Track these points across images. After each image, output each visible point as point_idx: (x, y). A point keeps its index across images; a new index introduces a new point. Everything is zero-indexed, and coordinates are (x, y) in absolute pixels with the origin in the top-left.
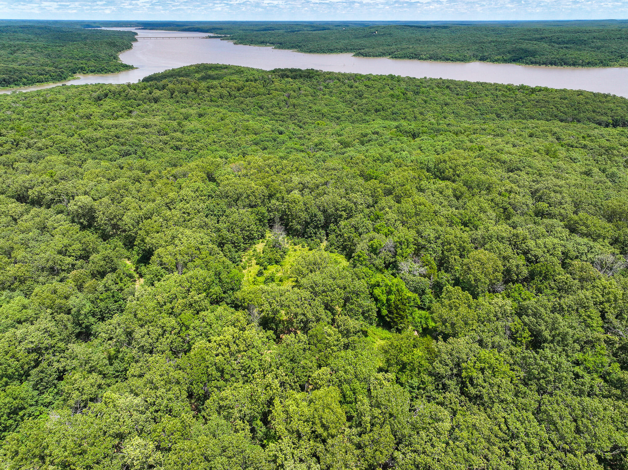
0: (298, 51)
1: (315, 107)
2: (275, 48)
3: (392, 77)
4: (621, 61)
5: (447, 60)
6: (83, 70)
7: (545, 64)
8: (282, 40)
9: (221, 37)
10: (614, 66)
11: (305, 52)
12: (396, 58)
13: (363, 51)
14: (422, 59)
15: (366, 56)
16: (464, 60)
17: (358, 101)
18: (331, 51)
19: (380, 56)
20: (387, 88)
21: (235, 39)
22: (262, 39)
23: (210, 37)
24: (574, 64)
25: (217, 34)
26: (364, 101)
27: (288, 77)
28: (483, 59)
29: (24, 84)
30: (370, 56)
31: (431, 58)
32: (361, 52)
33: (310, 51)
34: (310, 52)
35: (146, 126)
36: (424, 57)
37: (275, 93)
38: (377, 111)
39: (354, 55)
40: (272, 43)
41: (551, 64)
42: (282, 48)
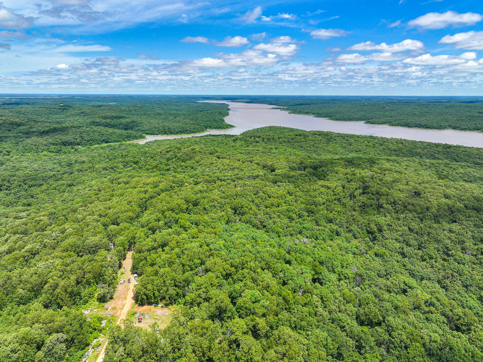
0: (329, 119)
1: (326, 148)
2: (315, 117)
3: (371, 137)
5: (427, 128)
6: (210, 127)
8: (320, 112)
9: (280, 108)
11: (333, 120)
12: (392, 125)
13: (371, 120)
15: (373, 124)
16: (440, 127)
17: (349, 147)
18: (350, 119)
19: (382, 124)
20: (366, 142)
21: (290, 110)
22: (307, 111)
23: (274, 108)
25: (278, 106)
26: (352, 147)
27: (316, 134)
28: (454, 128)
29: (188, 133)
30: (375, 124)
31: (416, 126)
32: (370, 121)
33: (337, 120)
35: (258, 150)
36: (412, 125)
37: (308, 141)
38: (356, 151)
39: (365, 123)
40: (313, 114)
42: (319, 117)
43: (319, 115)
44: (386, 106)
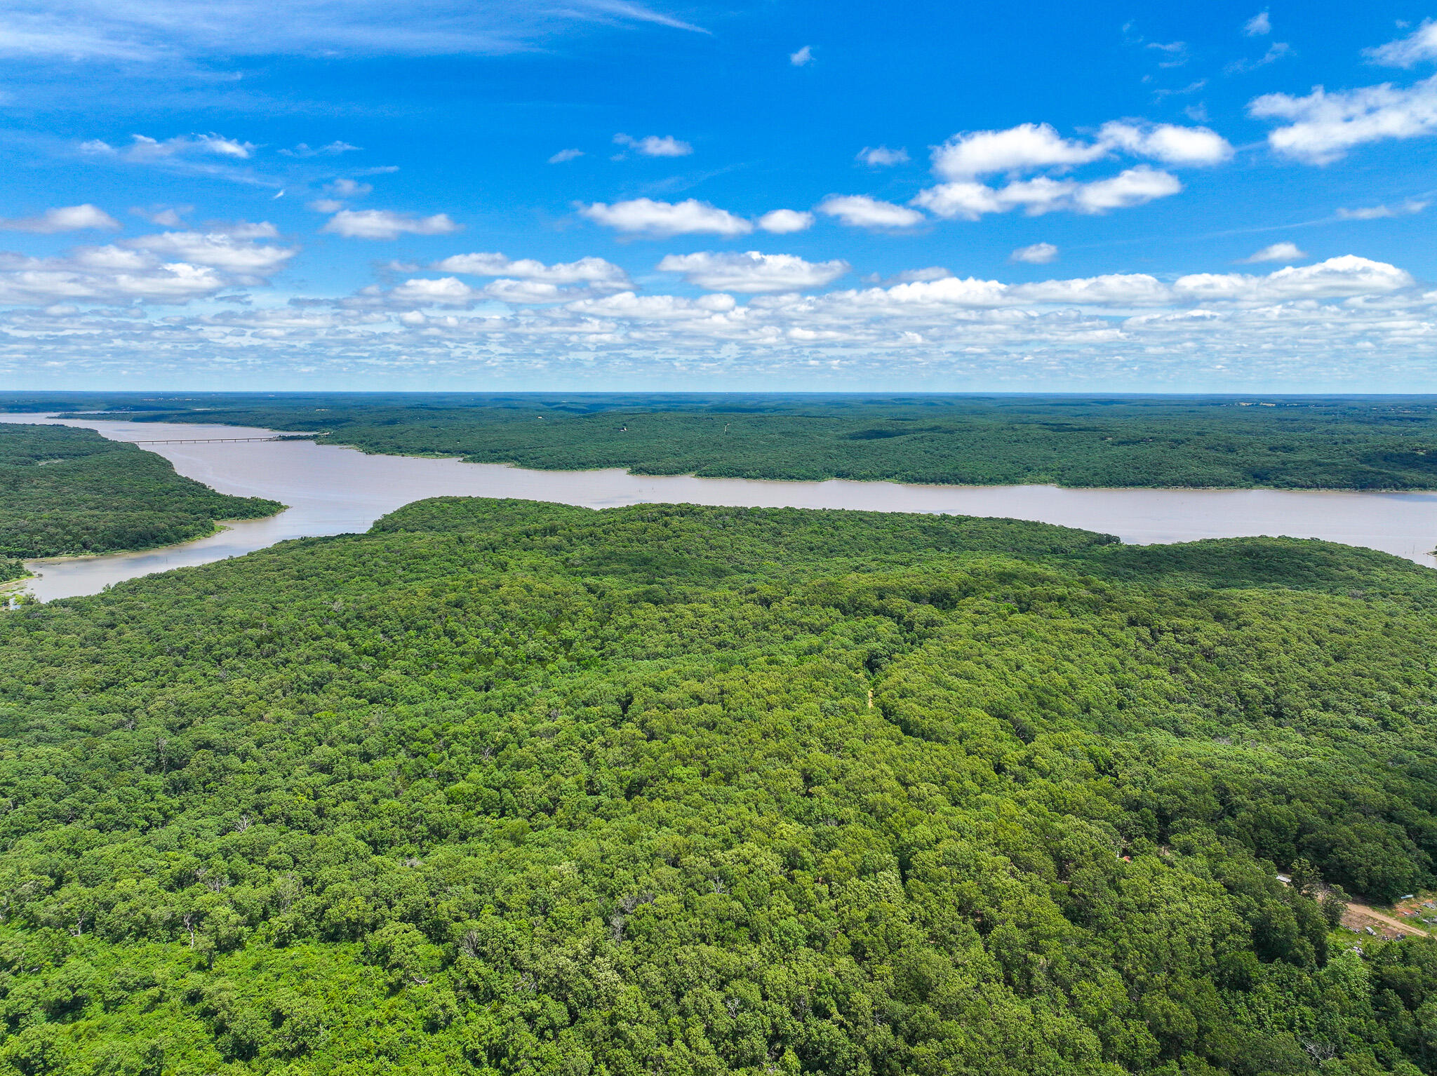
0: (519, 467)
2: (465, 460)
4: (1029, 475)
5: (791, 477)
7: (933, 481)
12: (706, 476)
13: (643, 465)
14: (748, 477)
15: (654, 474)
16: (815, 477)
18: (583, 465)
19: (676, 473)
23: (284, 439)
24: (973, 481)
28: (841, 475)
30: (660, 473)
31: (764, 476)
32: (641, 468)
34: (547, 468)
39: (632, 473)
40: (449, 452)
41: (943, 481)
42: (482, 461)
43: (474, 455)
44: (620, 425)
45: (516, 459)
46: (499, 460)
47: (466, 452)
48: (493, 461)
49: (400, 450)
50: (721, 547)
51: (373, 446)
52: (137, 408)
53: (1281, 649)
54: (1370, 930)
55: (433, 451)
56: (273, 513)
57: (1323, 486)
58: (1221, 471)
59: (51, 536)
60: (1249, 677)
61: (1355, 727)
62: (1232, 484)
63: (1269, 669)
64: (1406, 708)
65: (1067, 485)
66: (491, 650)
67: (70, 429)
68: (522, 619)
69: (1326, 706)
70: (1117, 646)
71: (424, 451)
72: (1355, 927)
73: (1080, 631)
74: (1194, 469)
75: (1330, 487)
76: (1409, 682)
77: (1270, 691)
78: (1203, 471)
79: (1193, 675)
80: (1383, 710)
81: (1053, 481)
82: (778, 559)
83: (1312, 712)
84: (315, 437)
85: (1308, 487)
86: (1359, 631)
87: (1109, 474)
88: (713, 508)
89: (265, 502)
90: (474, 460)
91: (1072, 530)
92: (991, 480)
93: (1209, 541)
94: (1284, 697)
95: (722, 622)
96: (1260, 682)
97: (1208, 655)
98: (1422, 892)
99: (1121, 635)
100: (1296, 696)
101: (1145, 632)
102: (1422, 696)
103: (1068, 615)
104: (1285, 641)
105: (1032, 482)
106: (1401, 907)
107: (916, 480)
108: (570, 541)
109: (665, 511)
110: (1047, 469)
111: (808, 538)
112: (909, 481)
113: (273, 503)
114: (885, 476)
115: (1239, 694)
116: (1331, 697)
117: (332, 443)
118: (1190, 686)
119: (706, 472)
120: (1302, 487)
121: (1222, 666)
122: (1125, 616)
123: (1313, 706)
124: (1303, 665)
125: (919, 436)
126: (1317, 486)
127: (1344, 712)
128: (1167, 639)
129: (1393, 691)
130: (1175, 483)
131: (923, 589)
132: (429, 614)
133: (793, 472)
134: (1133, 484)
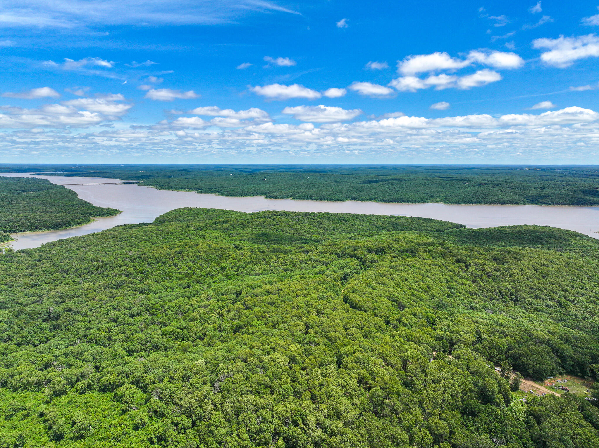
0: (220, 195)
2: (198, 193)
4: (432, 199)
5: (332, 200)
7: (392, 201)
10: (428, 202)
14: (314, 199)
15: (275, 198)
16: (342, 200)
18: (246, 195)
19: (284, 198)
23: (125, 183)
24: (408, 202)
28: (353, 199)
30: (278, 198)
31: (321, 199)
32: (270, 196)
34: (231, 196)
39: (266, 198)
40: (192, 189)
41: (395, 201)
42: (205, 193)
43: (202, 190)
44: (263, 178)
45: (219, 192)
46: (212, 192)
47: (199, 189)
48: (209, 193)
49: (172, 188)
50: (296, 229)
51: (161, 187)
52: (66, 171)
53: (520, 273)
54: (532, 391)
55: (185, 188)
56: (116, 214)
57: (556, 204)
58: (513, 197)
59: (23, 224)
60: (505, 284)
61: (548, 306)
62: (517, 203)
63: (514, 281)
64: (570, 298)
65: (448, 203)
66: (192, 271)
67: (38, 179)
68: (206, 259)
69: (536, 297)
70: (451, 271)
71: (182, 188)
72: (526, 390)
73: (435, 265)
74: (502, 196)
75: (558, 204)
76: (573, 287)
77: (513, 290)
78: (506, 198)
79: (481, 283)
80: (560, 299)
81: (442, 202)
82: (320, 234)
83: (530, 299)
84: (138, 182)
85: (550, 204)
86: (554, 265)
87: (465, 198)
88: (295, 213)
89: (112, 210)
90: (201, 192)
91: (445, 222)
92: (415, 201)
93: (502, 227)
94: (519, 293)
95: (288, 260)
96: (510, 287)
97: (489, 275)
98: (557, 375)
99: (452, 266)
100: (524, 293)
101: (463, 265)
102: (578, 293)
103: (431, 258)
104: (522, 270)
105: (433, 202)
106: (547, 382)
107: (384, 201)
108: (233, 226)
109: (274, 214)
110: (439, 196)
111: (333, 225)
112: (381, 201)
113: (116, 210)
114: (371, 199)
115: (500, 291)
116: (538, 293)
117: (144, 185)
118: (480, 288)
119: (296, 198)
120: (547, 204)
121: (494, 280)
122: (455, 259)
123: (531, 297)
124: (528, 280)
125: (387, 182)
126: (553, 204)
127: (543, 299)
128: (472, 268)
129: (566, 291)
130: (493, 202)
131: (373, 247)
132: (167, 257)
133: (333, 197)
134: (475, 203)
